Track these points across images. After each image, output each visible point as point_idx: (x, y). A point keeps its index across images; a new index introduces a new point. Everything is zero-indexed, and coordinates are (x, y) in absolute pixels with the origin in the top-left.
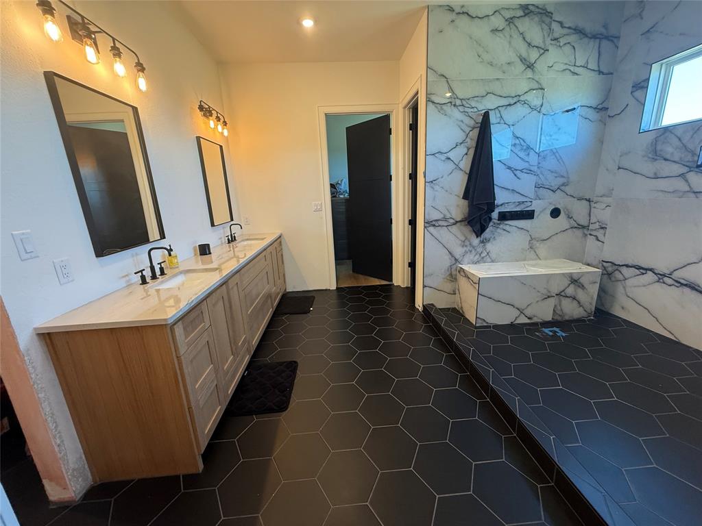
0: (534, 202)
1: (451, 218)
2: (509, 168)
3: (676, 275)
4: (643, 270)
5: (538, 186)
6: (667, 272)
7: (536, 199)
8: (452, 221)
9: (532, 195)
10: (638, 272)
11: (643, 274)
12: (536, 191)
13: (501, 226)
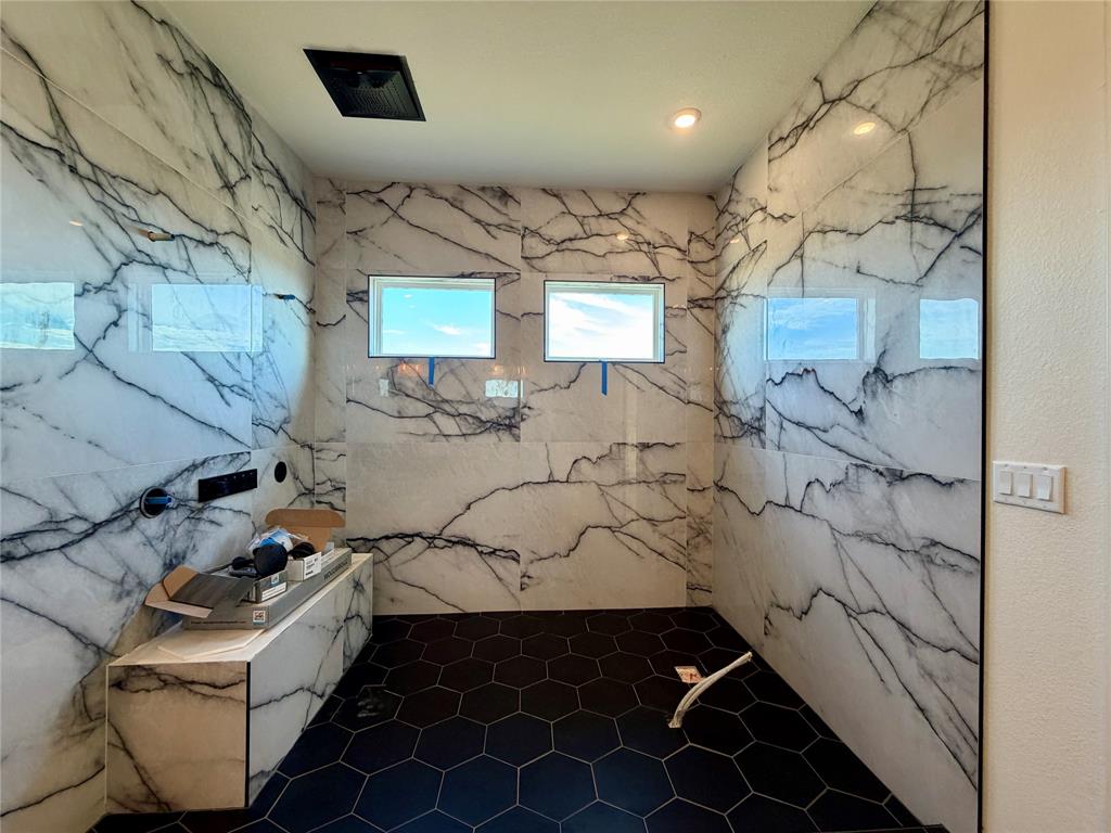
0: (252, 452)
1: (77, 517)
2: (211, 379)
3: (447, 533)
4: (408, 537)
5: (257, 423)
6: (436, 532)
7: (255, 449)
8: (79, 527)
9: (248, 440)
10: (402, 542)
11: (410, 543)
12: (254, 432)
13: (206, 515)
